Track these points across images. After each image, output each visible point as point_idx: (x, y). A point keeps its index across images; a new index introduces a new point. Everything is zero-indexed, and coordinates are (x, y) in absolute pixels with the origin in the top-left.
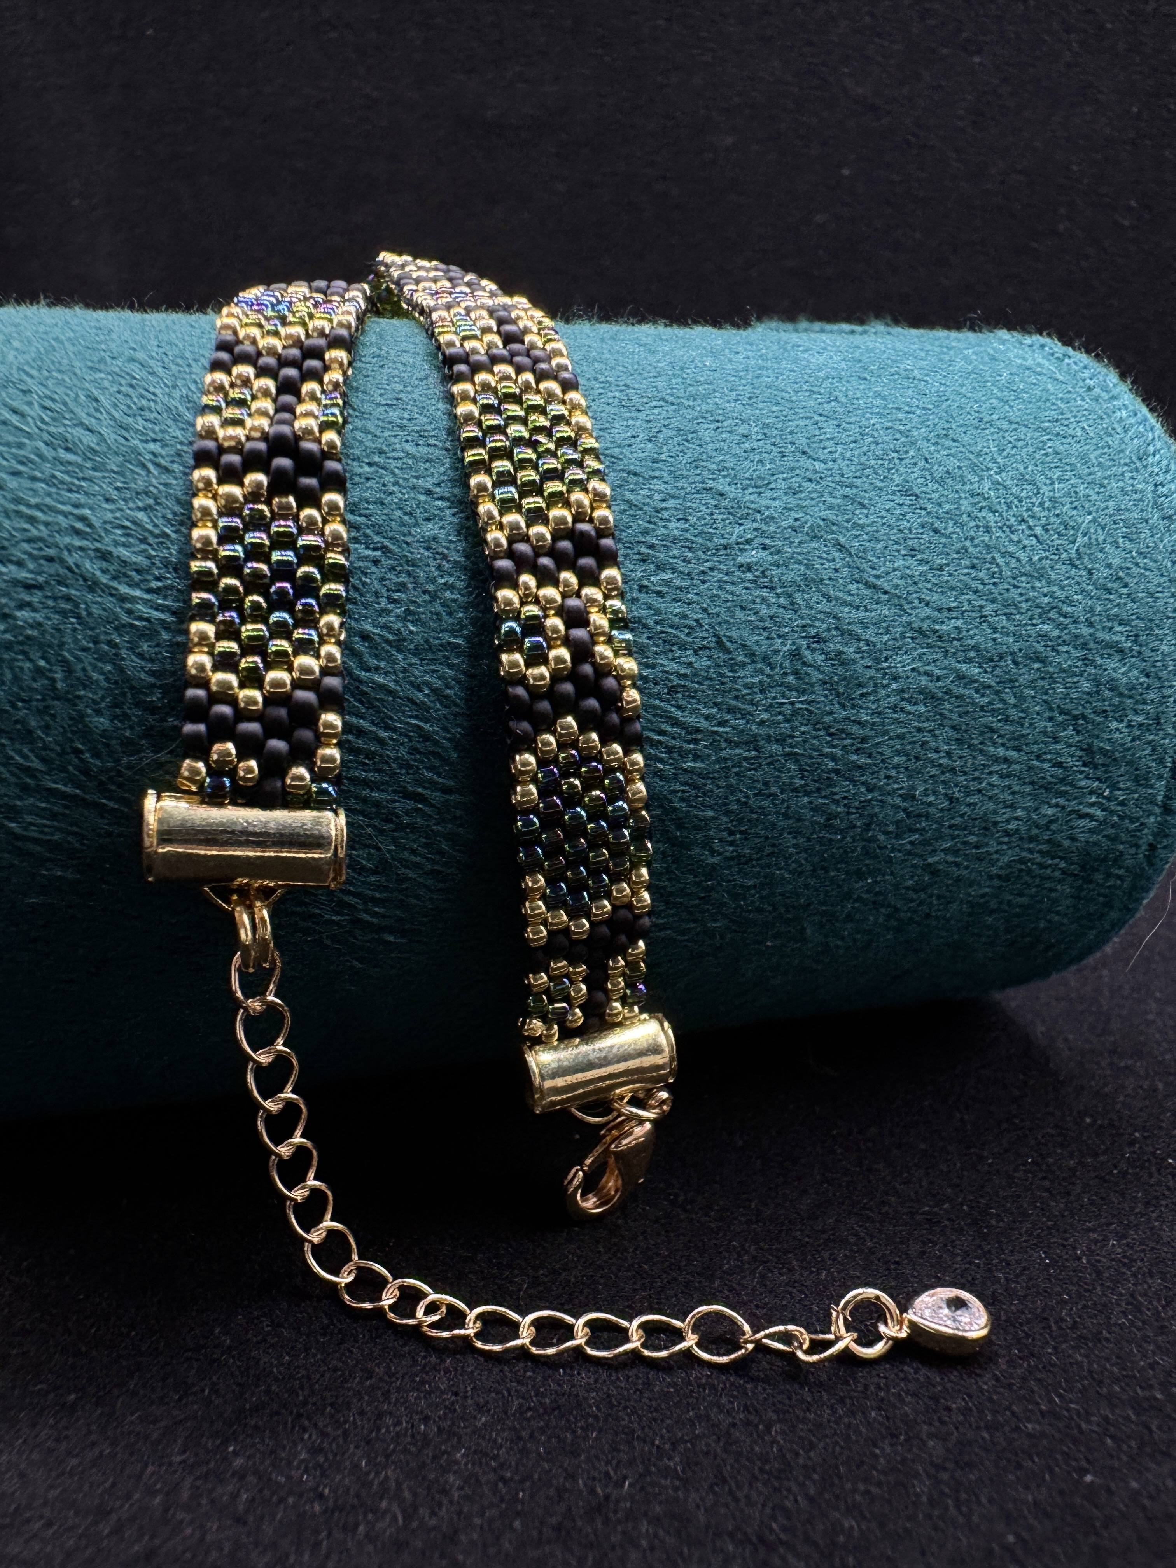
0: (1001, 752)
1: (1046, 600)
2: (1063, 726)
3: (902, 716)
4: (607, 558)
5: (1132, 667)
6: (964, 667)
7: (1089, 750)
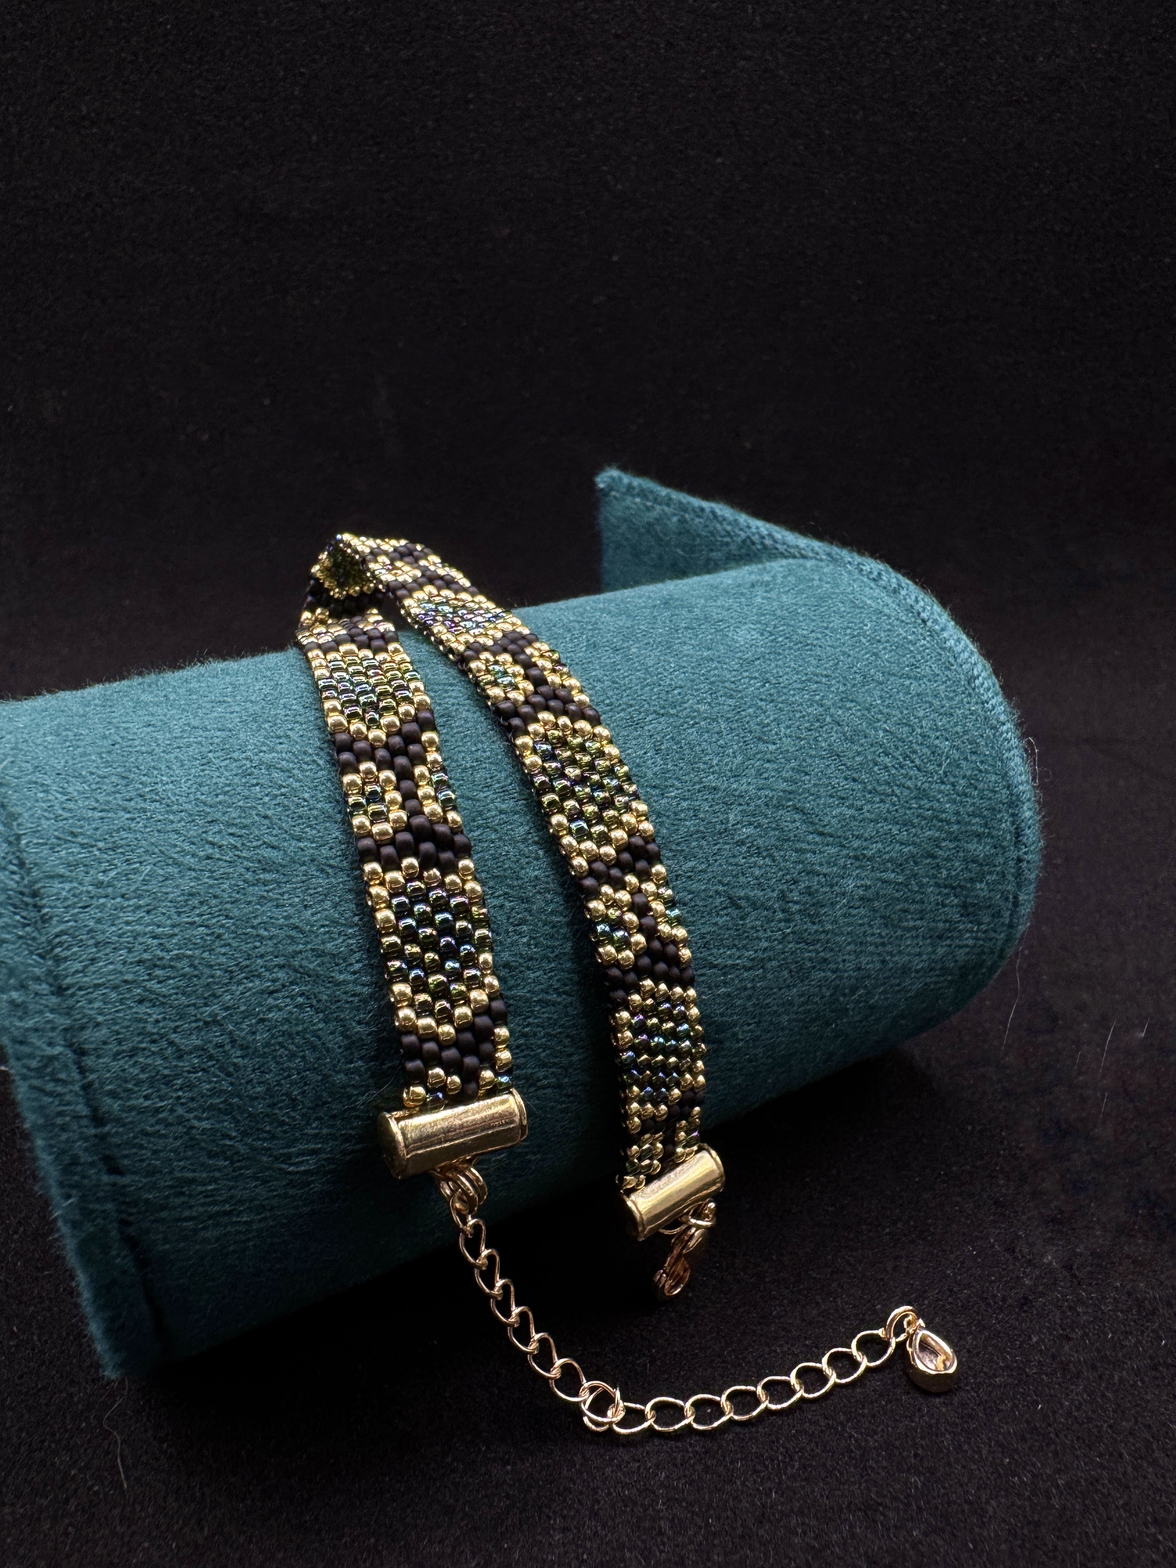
0: (911, 923)
1: (930, 812)
2: (947, 895)
3: (851, 919)
4: (654, 858)
5: (986, 844)
6: (885, 876)
7: (965, 906)
